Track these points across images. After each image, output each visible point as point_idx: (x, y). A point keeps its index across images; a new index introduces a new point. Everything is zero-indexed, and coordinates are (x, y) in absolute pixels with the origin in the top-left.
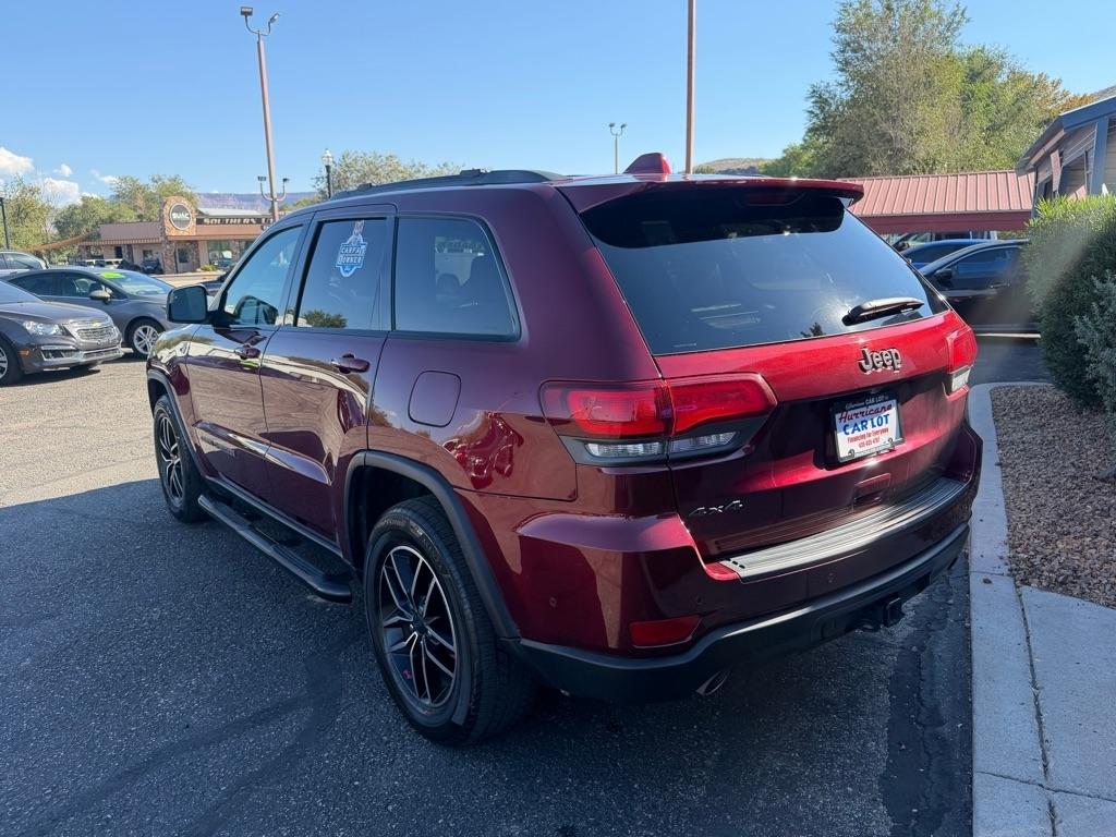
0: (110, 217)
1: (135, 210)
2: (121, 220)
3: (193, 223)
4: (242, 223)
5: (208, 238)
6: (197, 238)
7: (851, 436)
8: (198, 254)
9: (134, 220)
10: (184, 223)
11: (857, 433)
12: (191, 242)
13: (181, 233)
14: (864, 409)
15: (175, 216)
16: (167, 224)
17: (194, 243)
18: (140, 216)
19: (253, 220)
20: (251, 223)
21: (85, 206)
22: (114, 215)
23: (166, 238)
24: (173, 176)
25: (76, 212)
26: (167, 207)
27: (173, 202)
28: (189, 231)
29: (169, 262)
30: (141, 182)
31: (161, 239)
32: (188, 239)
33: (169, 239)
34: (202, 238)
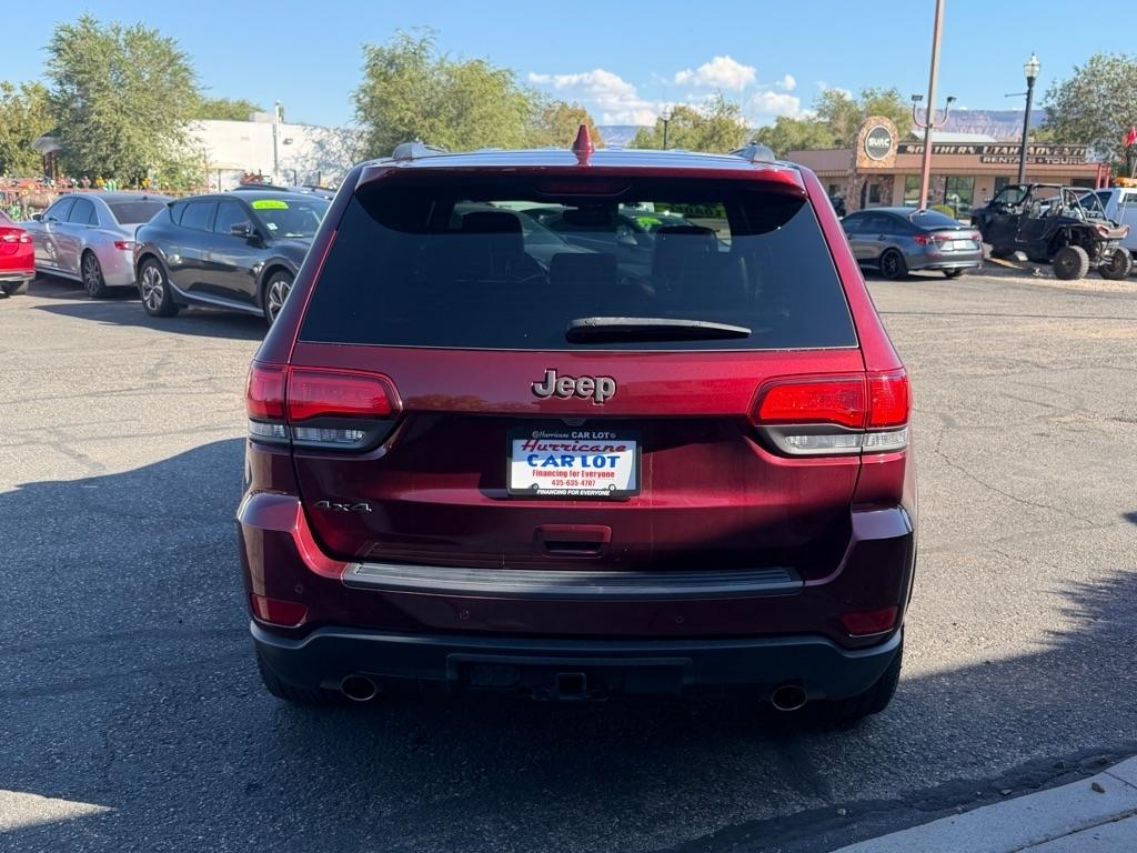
0: (803, 142)
1: (834, 134)
2: (814, 147)
3: (892, 151)
4: (956, 152)
5: (906, 172)
6: (894, 172)
7: (539, 468)
8: (891, 193)
9: (830, 146)
10: (881, 151)
11: (550, 468)
12: (886, 176)
13: (875, 164)
14: (572, 443)
15: (872, 142)
16: (860, 152)
17: (889, 178)
18: (838, 142)
19: (971, 149)
20: (968, 152)
21: (778, 128)
22: (808, 139)
23: (856, 170)
24: (889, 90)
25: (768, 135)
26: (864, 130)
27: (873, 123)
28: (886, 162)
29: (853, 201)
30: (849, 97)
31: (850, 171)
32: (882, 172)
33: (859, 171)
34: (900, 172)
